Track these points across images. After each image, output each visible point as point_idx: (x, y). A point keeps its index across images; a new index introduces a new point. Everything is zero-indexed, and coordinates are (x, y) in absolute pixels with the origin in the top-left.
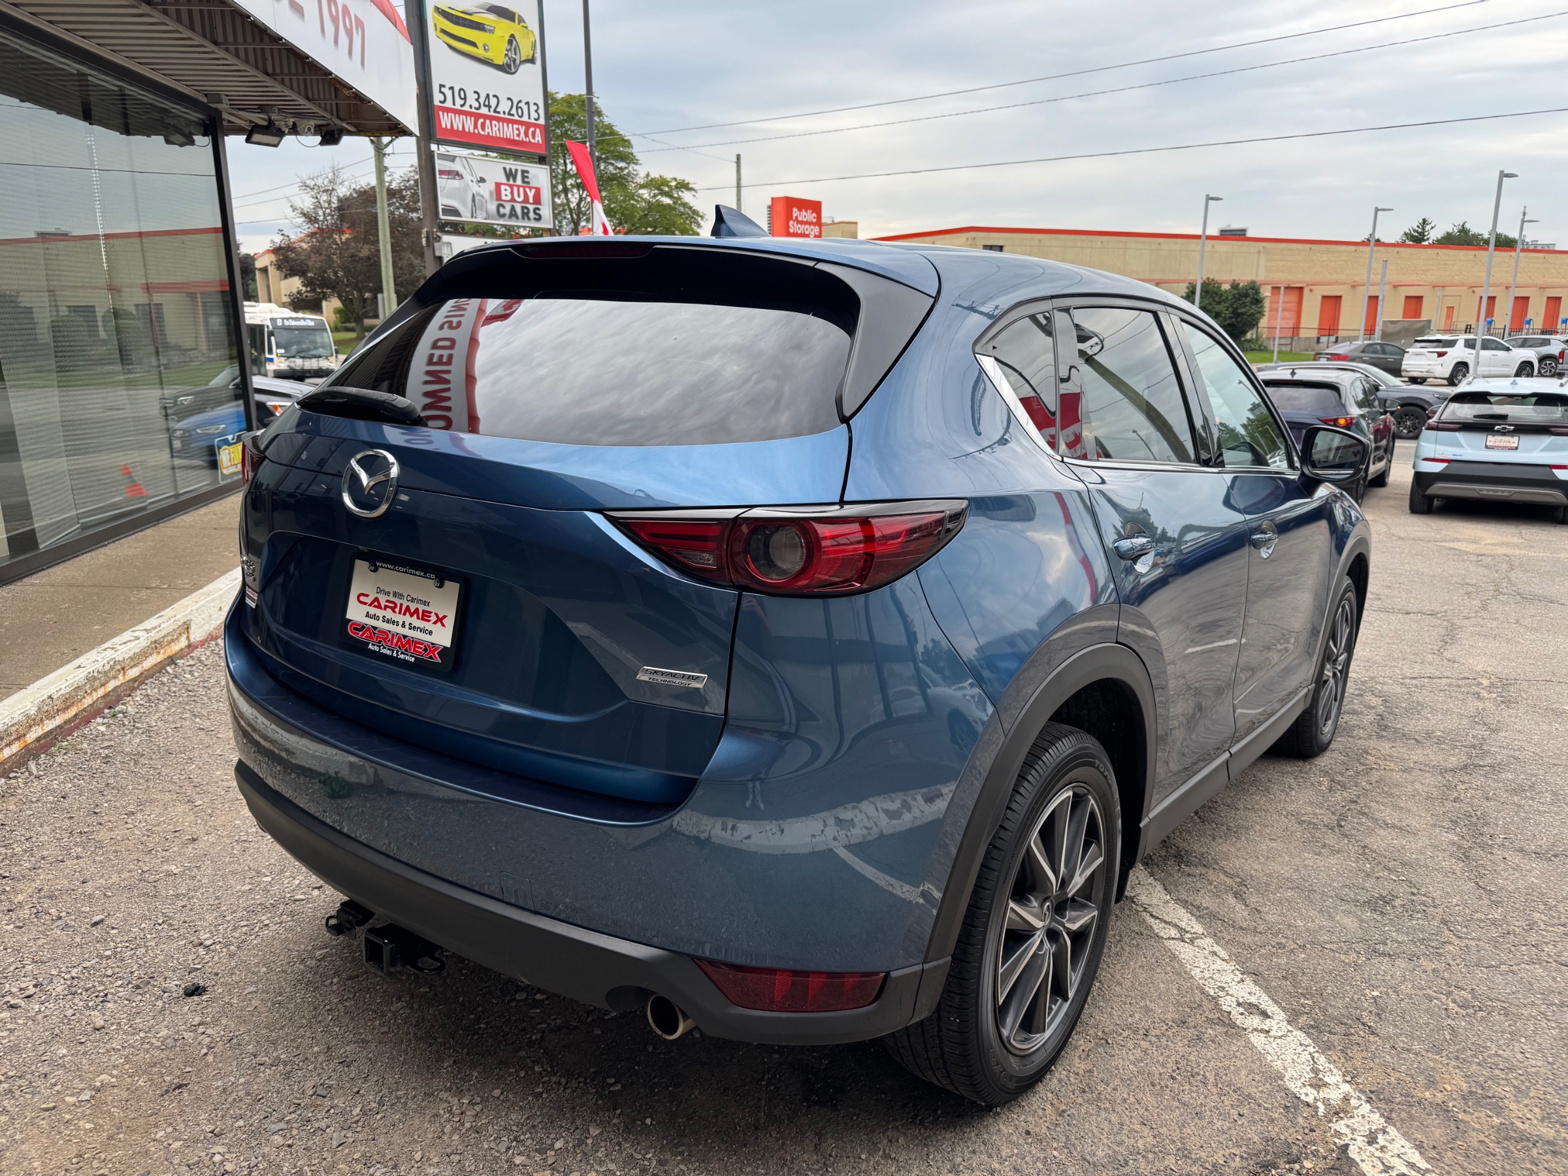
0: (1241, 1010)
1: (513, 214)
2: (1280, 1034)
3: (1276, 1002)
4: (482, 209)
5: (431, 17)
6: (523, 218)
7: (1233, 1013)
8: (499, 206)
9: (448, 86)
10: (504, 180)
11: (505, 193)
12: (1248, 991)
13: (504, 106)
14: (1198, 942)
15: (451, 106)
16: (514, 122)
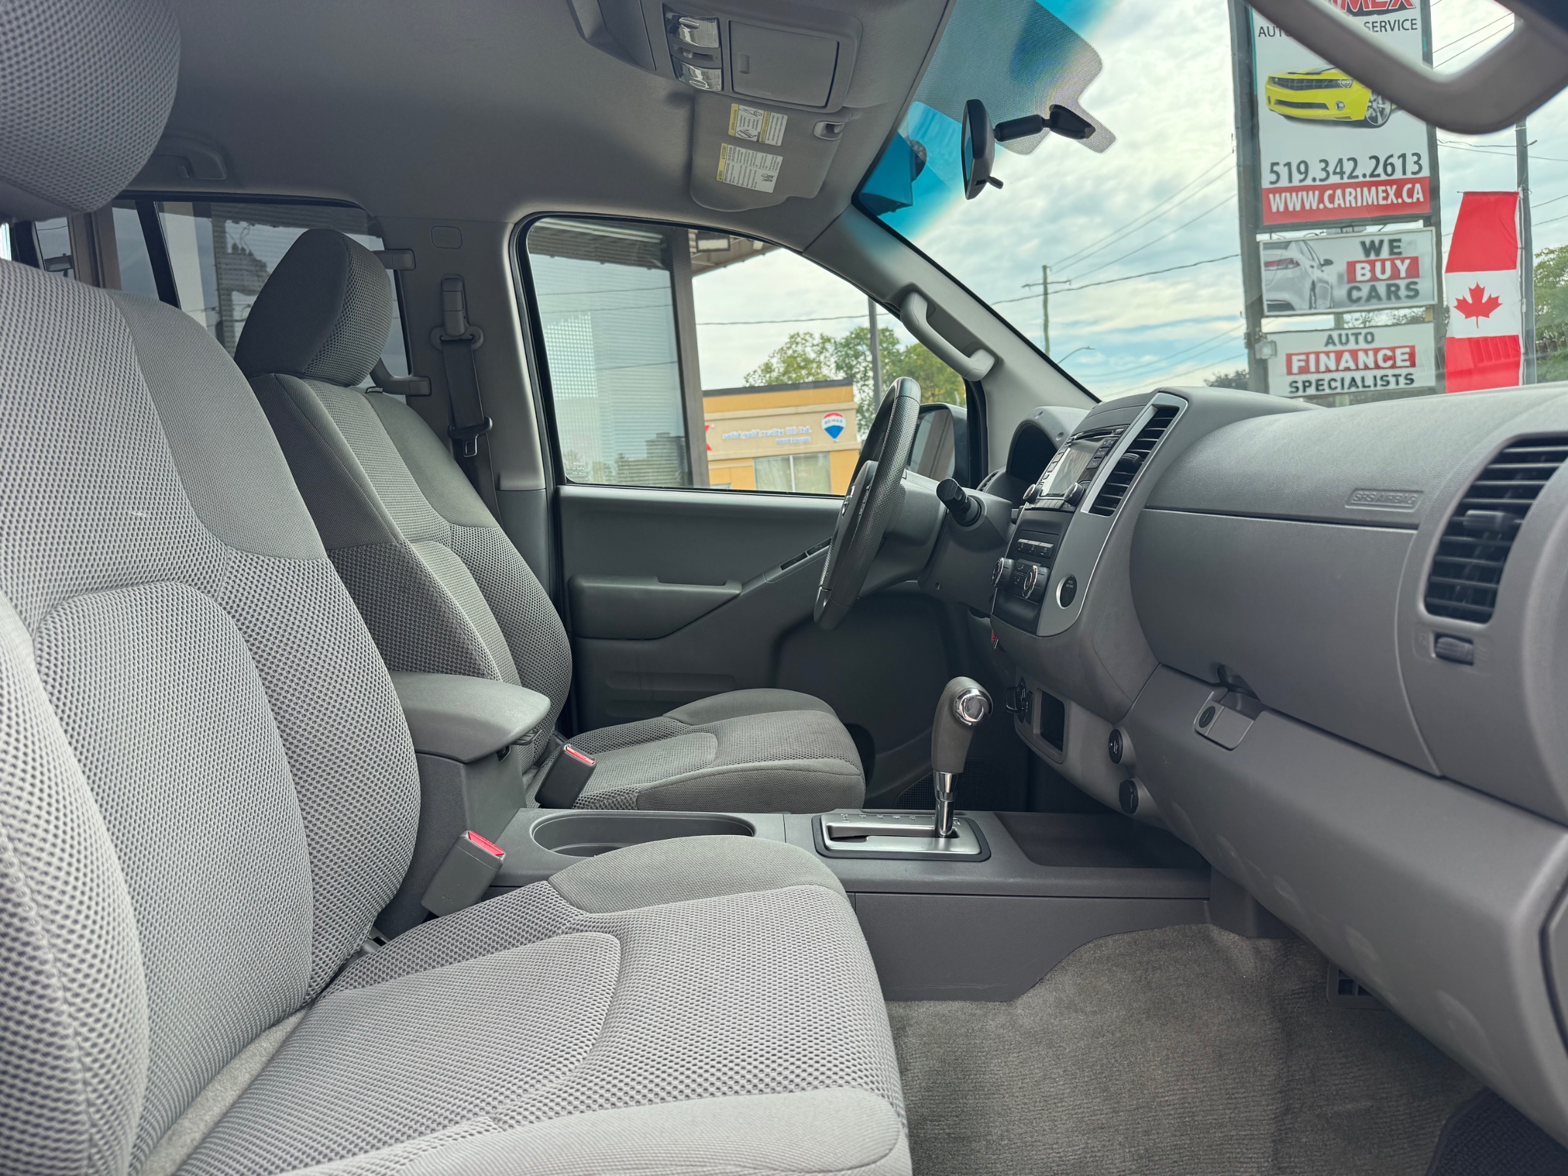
1: (1373, 294)
4: (1324, 297)
5: (1263, 90)
6: (1389, 298)
8: (1350, 291)
9: (1282, 164)
10: (1362, 257)
11: (1363, 272)
13: (1365, 167)
15: (1286, 185)
16: (1379, 183)
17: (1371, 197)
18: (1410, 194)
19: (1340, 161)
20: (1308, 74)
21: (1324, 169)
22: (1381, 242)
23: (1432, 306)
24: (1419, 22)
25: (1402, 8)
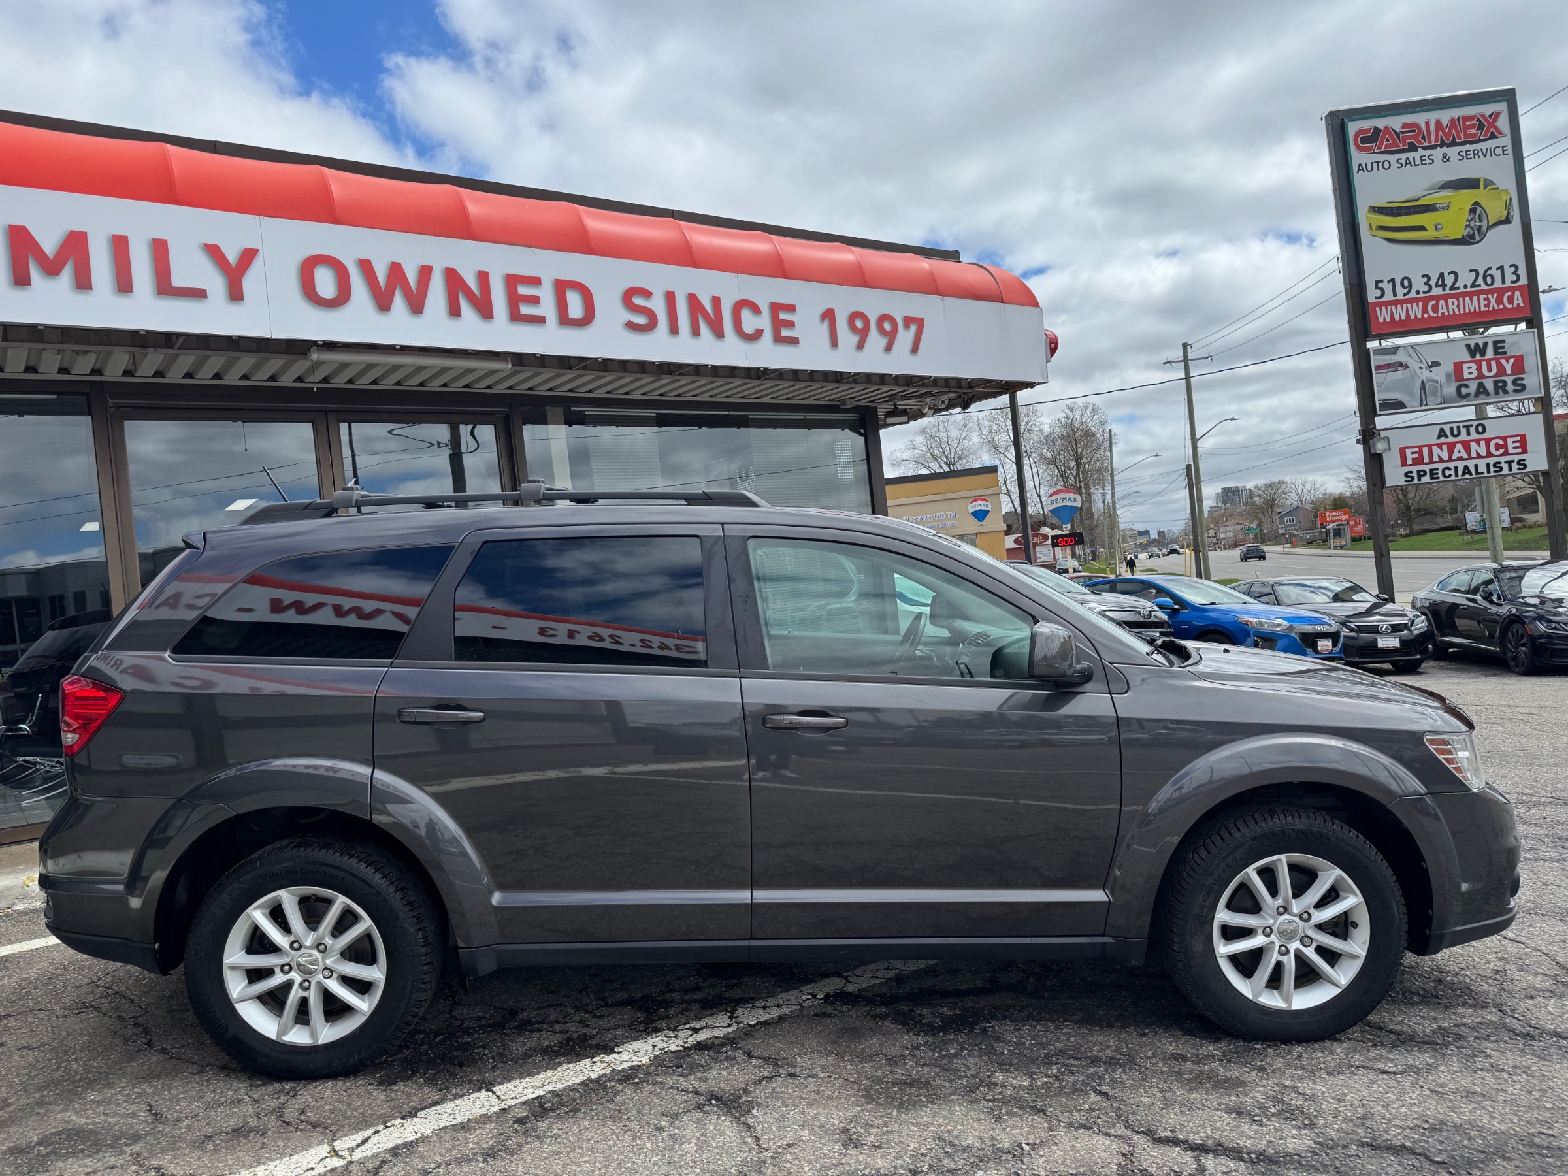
1: (1481, 390)
4: (1435, 394)
5: (1364, 218)
6: (1497, 393)
8: (1458, 389)
10: (1469, 358)
11: (1470, 371)
13: (1466, 279)
15: (1392, 298)
16: (1478, 293)
17: (1472, 305)
18: (1511, 300)
19: (1442, 275)
20: (1405, 201)
21: (1426, 283)
22: (1486, 344)
23: (1540, 399)
24: (1510, 148)
25: (1493, 137)
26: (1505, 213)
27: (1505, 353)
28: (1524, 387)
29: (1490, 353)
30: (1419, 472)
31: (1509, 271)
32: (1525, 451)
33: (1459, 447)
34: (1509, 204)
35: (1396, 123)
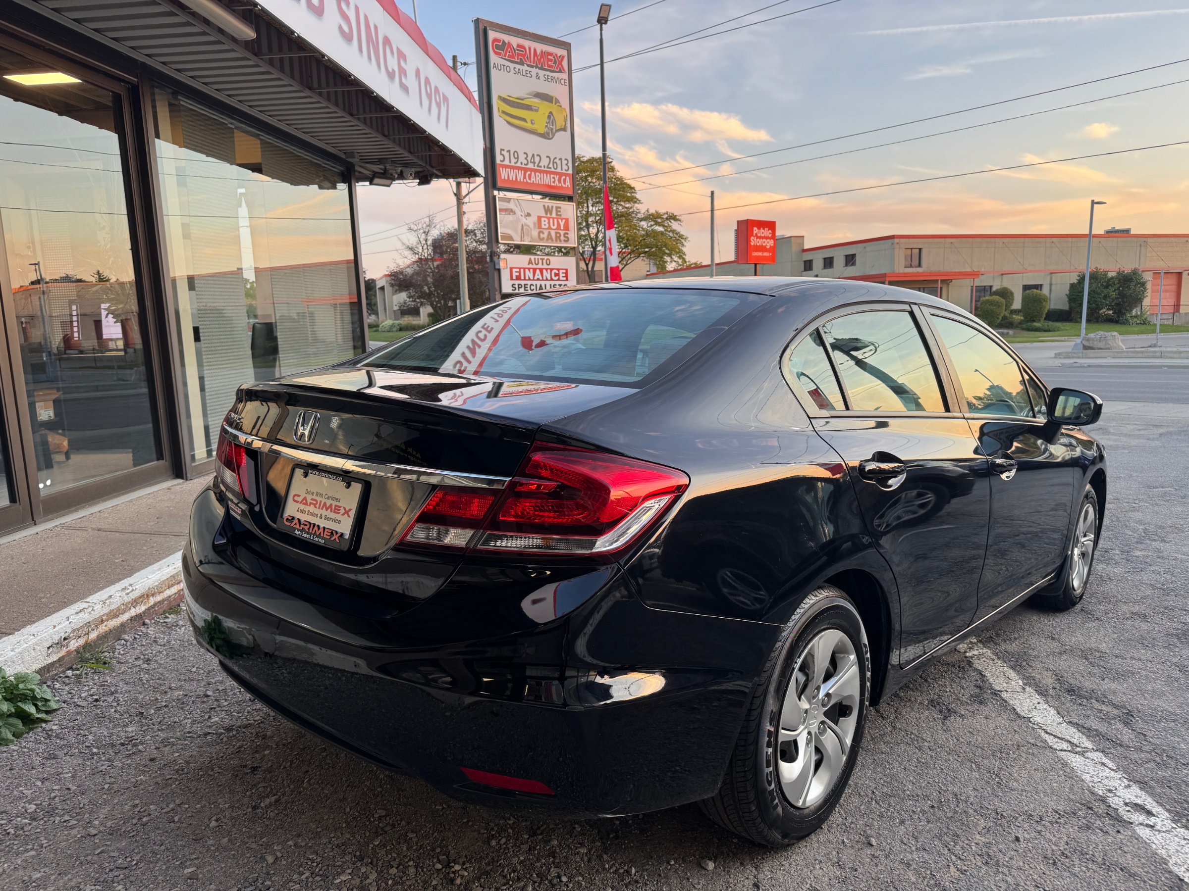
0: (1128, 808)
1: (549, 237)
2: (1164, 829)
3: (1161, 805)
4: (528, 235)
5: (496, 103)
6: (556, 241)
7: (1120, 810)
8: (540, 232)
10: (544, 215)
11: (544, 222)
12: (1135, 794)
13: (545, 162)
14: (1089, 754)
15: (508, 164)
16: (551, 173)
17: (547, 180)
18: (565, 180)
19: (533, 155)
20: (517, 98)
21: (526, 158)
22: (552, 207)
23: (574, 248)
24: (567, 81)
25: (560, 71)
26: (564, 123)
27: (560, 215)
28: (568, 238)
29: (554, 215)
30: (519, 285)
31: (564, 162)
32: (567, 280)
33: (538, 272)
34: (566, 121)
35: (515, 41)
